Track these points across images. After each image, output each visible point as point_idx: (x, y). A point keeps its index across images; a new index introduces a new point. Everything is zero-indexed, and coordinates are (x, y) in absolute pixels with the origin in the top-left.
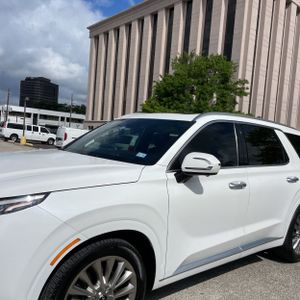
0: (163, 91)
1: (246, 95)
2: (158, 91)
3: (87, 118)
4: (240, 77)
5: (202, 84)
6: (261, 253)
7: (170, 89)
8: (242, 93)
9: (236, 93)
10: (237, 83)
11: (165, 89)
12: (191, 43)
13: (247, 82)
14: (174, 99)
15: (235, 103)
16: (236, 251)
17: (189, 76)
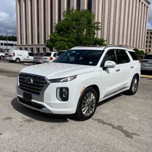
0: (60, 28)
1: (100, 29)
2: (57, 29)
3: (18, 43)
4: (96, 21)
5: (79, 25)
6: (121, 93)
7: (63, 27)
8: (98, 29)
9: (95, 29)
10: (95, 24)
11: (61, 27)
12: (71, 3)
13: (99, 23)
14: (66, 33)
15: (95, 34)
16: (117, 91)
17: (73, 21)
